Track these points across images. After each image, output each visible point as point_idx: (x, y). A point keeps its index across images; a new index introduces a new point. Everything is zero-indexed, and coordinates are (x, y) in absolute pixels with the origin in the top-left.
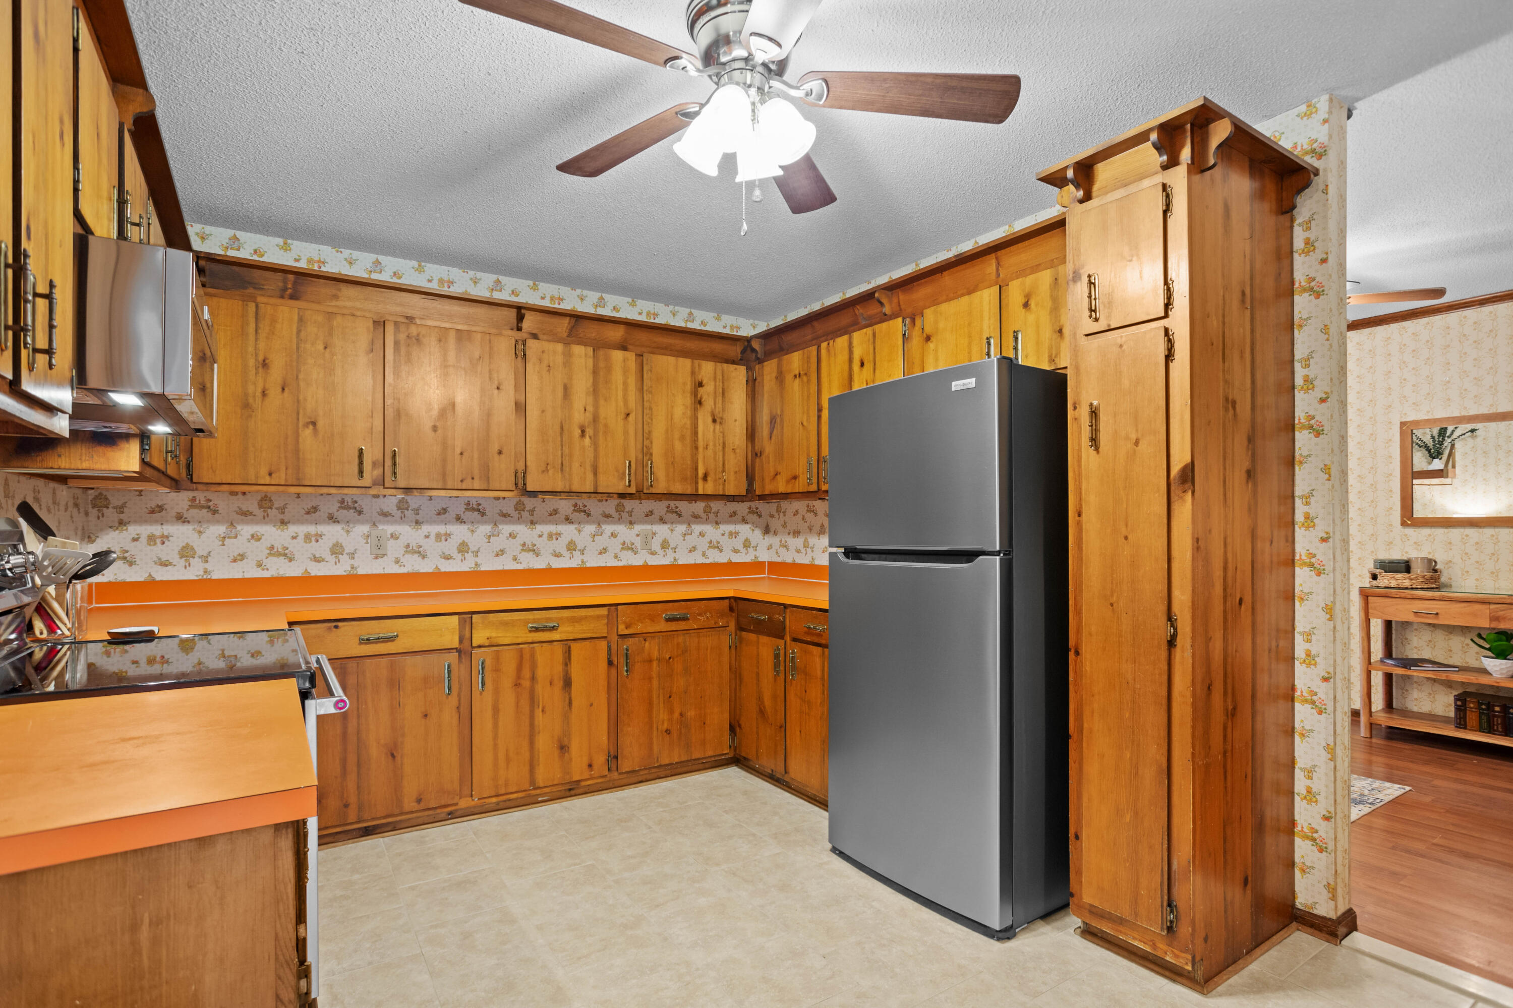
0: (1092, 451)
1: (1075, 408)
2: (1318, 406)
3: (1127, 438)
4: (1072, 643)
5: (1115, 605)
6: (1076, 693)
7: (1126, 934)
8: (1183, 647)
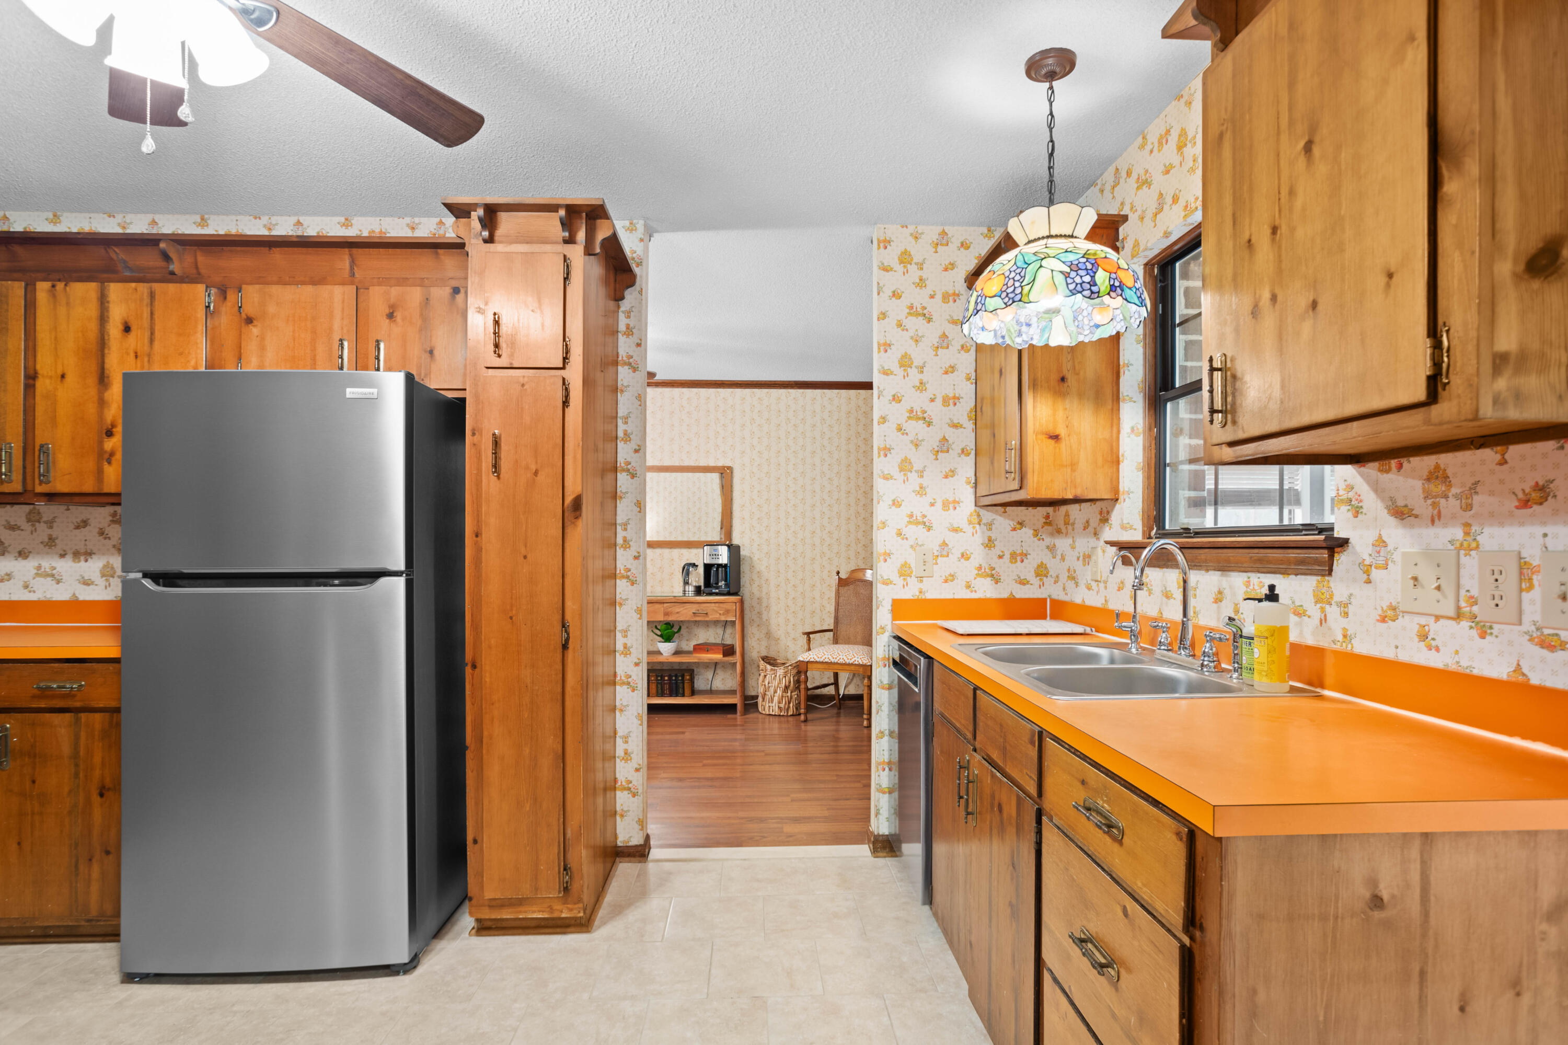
0: (493, 478)
1: (474, 434)
2: (633, 454)
3: (527, 468)
4: (469, 656)
5: (514, 618)
6: (473, 705)
7: (525, 912)
8: (574, 649)
